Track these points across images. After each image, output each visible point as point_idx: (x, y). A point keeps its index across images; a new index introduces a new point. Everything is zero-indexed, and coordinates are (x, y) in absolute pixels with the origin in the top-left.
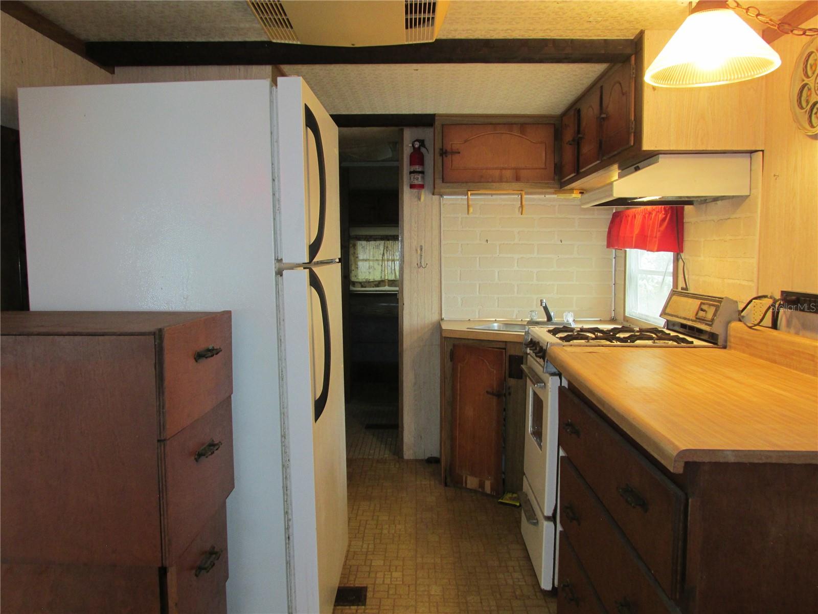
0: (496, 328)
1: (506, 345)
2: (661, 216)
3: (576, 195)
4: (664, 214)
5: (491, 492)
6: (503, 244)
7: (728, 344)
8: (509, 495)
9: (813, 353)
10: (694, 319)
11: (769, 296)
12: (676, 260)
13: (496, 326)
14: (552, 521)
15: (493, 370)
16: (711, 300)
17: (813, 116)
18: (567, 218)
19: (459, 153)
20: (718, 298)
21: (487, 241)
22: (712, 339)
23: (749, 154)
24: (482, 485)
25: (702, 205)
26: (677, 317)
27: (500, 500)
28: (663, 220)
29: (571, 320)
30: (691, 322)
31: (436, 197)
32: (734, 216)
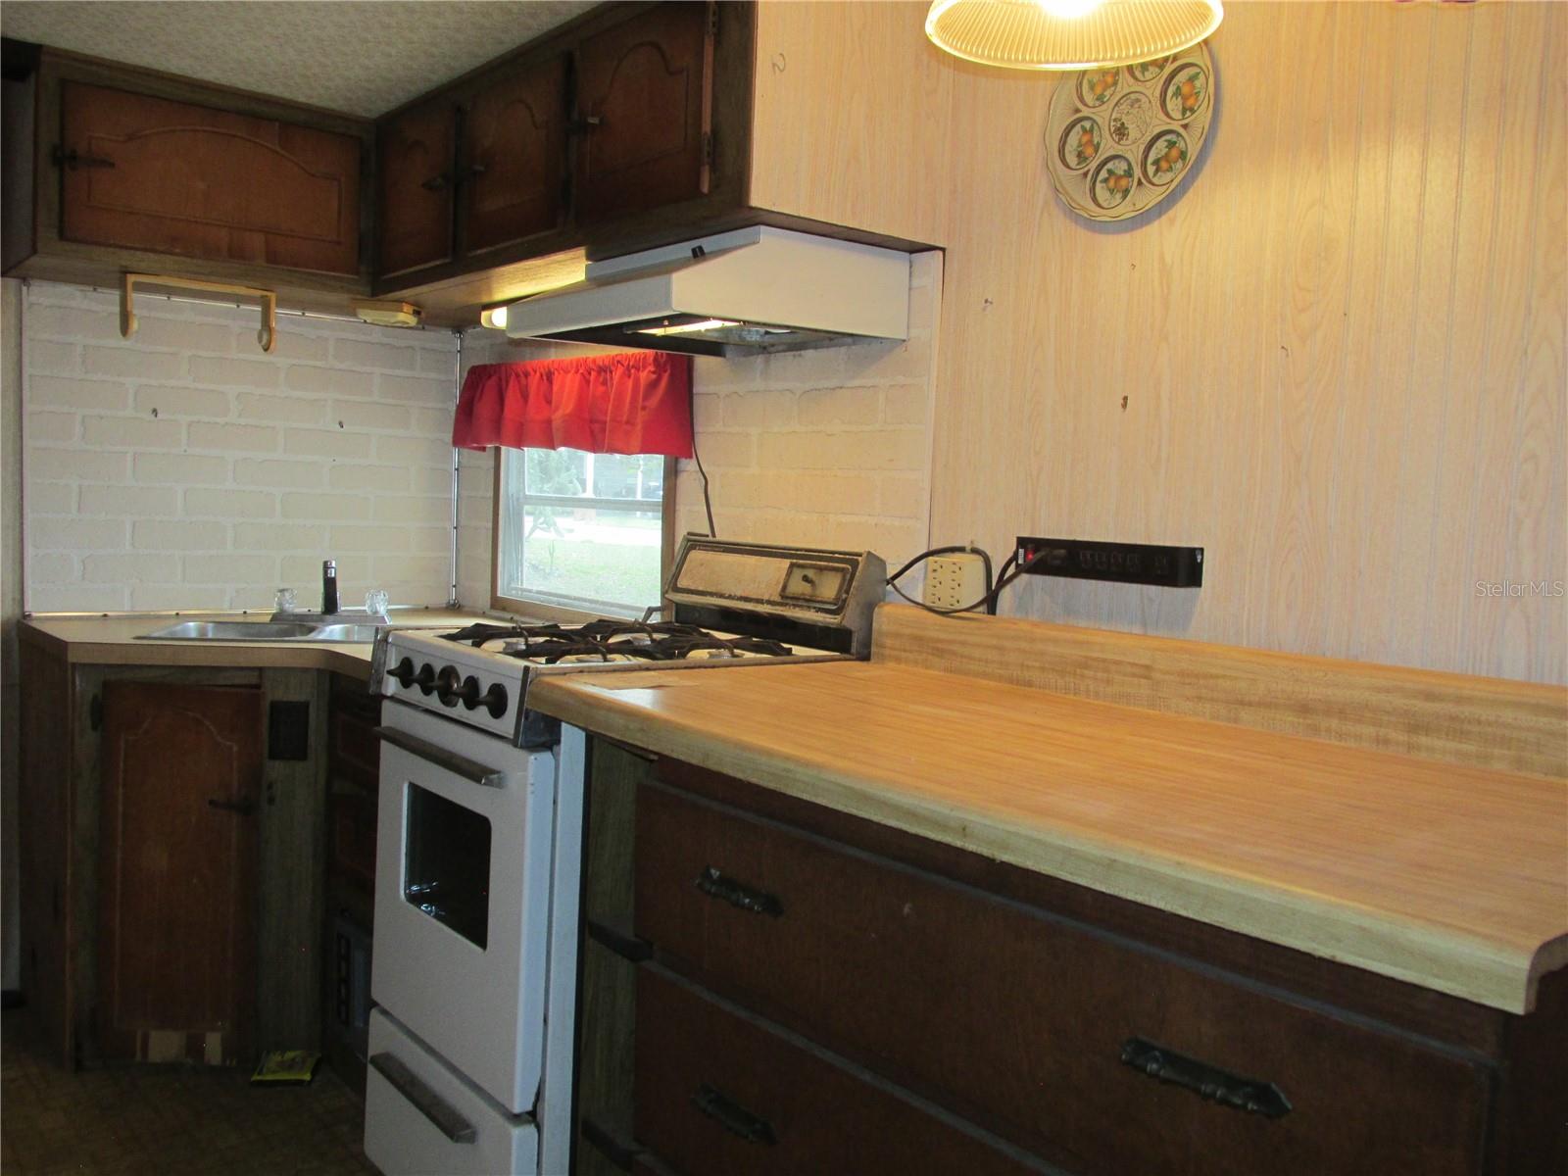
0: (193, 635)
1: (260, 677)
2: (645, 376)
3: (406, 317)
4: (654, 373)
5: (224, 1060)
6: (198, 422)
7: (874, 649)
8: (276, 1058)
9: (1148, 662)
10: (778, 599)
11: (968, 548)
12: (671, 474)
13: (192, 628)
14: (529, 1122)
15: (228, 743)
16: (821, 559)
17: (1098, 185)
18: (354, 371)
19: (112, 165)
20: (840, 553)
21: (155, 411)
22: (836, 640)
23: (907, 254)
24: (195, 1047)
25: (752, 358)
26: (721, 596)
27: (256, 1077)
28: (653, 385)
29: (382, 609)
30: (769, 606)
31: (12, 282)
32: (857, 382)
